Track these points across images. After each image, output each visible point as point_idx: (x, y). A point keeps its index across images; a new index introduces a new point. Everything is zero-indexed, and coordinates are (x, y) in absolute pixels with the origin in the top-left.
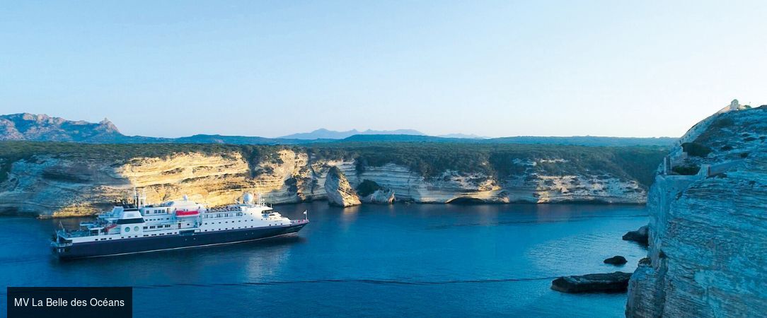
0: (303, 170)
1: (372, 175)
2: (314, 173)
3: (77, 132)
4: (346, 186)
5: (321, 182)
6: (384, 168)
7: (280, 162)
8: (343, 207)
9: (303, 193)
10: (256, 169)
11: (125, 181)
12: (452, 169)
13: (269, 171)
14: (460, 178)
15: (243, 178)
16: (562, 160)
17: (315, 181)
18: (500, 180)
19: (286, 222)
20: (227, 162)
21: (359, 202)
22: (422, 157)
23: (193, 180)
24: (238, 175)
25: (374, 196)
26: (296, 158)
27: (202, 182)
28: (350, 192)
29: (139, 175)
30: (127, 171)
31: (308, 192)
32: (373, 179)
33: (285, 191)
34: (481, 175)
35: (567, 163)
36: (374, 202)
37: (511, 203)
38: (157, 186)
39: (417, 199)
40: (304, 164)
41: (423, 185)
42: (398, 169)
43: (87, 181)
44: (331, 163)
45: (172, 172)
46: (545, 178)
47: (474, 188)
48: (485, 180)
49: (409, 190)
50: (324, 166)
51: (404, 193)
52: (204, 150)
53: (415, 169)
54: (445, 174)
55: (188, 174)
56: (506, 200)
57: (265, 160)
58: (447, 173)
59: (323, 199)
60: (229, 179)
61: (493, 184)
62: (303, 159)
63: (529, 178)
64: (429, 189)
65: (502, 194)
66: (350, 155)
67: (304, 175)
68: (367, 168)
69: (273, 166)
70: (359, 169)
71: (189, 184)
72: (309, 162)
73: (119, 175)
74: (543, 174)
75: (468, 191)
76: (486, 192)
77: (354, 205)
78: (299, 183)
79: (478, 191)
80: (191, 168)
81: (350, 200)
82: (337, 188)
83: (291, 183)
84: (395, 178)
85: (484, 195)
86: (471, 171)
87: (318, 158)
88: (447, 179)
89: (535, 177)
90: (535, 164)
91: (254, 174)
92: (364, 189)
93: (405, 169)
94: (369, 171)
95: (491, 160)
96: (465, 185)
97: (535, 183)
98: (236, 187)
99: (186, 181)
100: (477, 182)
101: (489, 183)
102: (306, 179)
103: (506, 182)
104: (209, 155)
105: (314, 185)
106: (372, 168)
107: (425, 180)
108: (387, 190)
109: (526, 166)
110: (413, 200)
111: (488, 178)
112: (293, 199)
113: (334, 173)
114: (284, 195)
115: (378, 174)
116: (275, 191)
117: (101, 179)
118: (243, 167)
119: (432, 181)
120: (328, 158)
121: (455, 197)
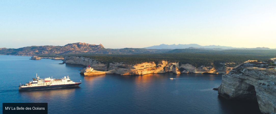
0: (167, 65)
1: (183, 66)
2: (169, 66)
3: (93, 48)
4: (177, 69)
5: (171, 68)
6: (186, 65)
7: (162, 64)
8: (177, 74)
9: (167, 71)
10: (158, 65)
11: (135, 68)
12: (203, 65)
13: (160, 66)
14: (205, 68)
15: (155, 68)
16: (234, 63)
17: (169, 68)
18: (216, 69)
19: (74, 83)
20: (152, 64)
21: (180, 73)
22: (196, 62)
23: (146, 68)
24: (154, 67)
25: (184, 71)
26: (165, 62)
27: (147, 68)
28: (178, 71)
29: (137, 67)
30: (135, 67)
31: (168, 70)
32: (183, 67)
33: (163, 70)
34: (211, 67)
35: (235, 64)
36: (184, 73)
37: (219, 74)
38: (140, 69)
39: (194, 72)
40: (167, 64)
41: (196, 69)
42: (189, 65)
43: (128, 68)
44: (173, 63)
45: (142, 67)
46: (228, 68)
47: (209, 70)
48: (212, 68)
49: (192, 70)
50: (171, 64)
51: (191, 71)
52: (147, 62)
53: (194, 65)
54: (201, 67)
55: (145, 67)
56: (217, 73)
57: (159, 64)
58: (202, 66)
59: (171, 72)
60: (152, 68)
61: (214, 69)
62: (167, 63)
63: (224, 68)
64: (197, 70)
65: (217, 72)
66: (178, 61)
67: (167, 66)
68: (182, 64)
69: (161, 65)
70: (180, 65)
71: (145, 69)
72: (168, 63)
73: (133, 67)
74: (228, 67)
75: (207, 71)
76: (212, 71)
77: (179, 74)
78: (166, 68)
79: (210, 71)
80: (145, 66)
81: (178, 73)
82: (175, 70)
83: (164, 68)
84: (189, 67)
85: (212, 72)
86: (208, 66)
87: (170, 62)
88: (202, 68)
89: (226, 68)
90: (226, 64)
91: (157, 67)
92: (181, 70)
93: (191, 65)
94: (182, 65)
95: (214, 63)
96: (206, 69)
97: (225, 69)
98: (153, 69)
99: (145, 68)
100: (210, 69)
101: (213, 69)
102: (167, 67)
103: (218, 69)
104: (149, 63)
105: (169, 69)
106: (183, 65)
107: (196, 68)
108: (186, 70)
109: (223, 65)
110: (193, 73)
111: (213, 68)
112: (165, 72)
113: (174, 66)
114: (163, 71)
115: (185, 66)
116: (161, 70)
117: (130, 68)
118: (155, 65)
119: (198, 68)
120: (172, 62)
121: (204, 72)
